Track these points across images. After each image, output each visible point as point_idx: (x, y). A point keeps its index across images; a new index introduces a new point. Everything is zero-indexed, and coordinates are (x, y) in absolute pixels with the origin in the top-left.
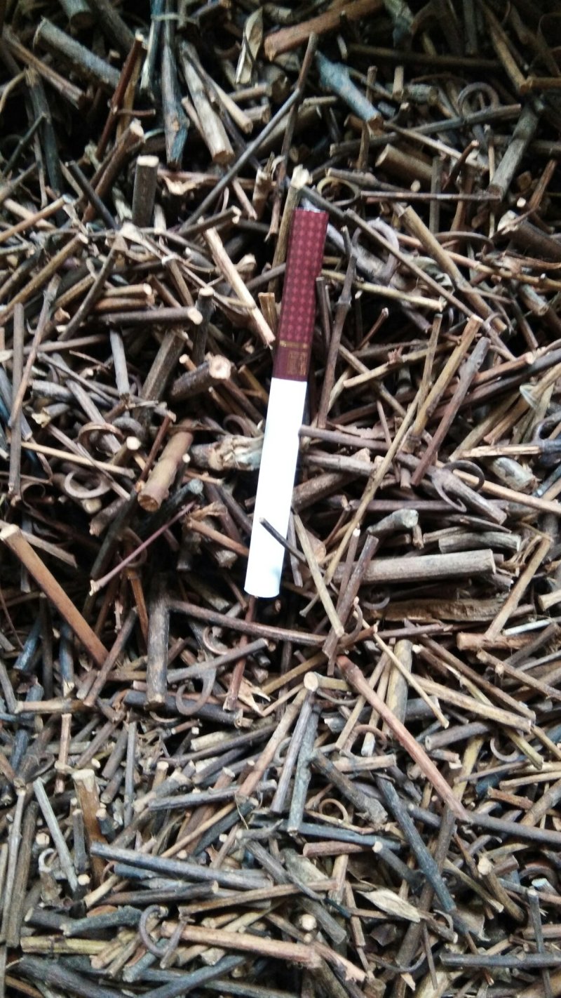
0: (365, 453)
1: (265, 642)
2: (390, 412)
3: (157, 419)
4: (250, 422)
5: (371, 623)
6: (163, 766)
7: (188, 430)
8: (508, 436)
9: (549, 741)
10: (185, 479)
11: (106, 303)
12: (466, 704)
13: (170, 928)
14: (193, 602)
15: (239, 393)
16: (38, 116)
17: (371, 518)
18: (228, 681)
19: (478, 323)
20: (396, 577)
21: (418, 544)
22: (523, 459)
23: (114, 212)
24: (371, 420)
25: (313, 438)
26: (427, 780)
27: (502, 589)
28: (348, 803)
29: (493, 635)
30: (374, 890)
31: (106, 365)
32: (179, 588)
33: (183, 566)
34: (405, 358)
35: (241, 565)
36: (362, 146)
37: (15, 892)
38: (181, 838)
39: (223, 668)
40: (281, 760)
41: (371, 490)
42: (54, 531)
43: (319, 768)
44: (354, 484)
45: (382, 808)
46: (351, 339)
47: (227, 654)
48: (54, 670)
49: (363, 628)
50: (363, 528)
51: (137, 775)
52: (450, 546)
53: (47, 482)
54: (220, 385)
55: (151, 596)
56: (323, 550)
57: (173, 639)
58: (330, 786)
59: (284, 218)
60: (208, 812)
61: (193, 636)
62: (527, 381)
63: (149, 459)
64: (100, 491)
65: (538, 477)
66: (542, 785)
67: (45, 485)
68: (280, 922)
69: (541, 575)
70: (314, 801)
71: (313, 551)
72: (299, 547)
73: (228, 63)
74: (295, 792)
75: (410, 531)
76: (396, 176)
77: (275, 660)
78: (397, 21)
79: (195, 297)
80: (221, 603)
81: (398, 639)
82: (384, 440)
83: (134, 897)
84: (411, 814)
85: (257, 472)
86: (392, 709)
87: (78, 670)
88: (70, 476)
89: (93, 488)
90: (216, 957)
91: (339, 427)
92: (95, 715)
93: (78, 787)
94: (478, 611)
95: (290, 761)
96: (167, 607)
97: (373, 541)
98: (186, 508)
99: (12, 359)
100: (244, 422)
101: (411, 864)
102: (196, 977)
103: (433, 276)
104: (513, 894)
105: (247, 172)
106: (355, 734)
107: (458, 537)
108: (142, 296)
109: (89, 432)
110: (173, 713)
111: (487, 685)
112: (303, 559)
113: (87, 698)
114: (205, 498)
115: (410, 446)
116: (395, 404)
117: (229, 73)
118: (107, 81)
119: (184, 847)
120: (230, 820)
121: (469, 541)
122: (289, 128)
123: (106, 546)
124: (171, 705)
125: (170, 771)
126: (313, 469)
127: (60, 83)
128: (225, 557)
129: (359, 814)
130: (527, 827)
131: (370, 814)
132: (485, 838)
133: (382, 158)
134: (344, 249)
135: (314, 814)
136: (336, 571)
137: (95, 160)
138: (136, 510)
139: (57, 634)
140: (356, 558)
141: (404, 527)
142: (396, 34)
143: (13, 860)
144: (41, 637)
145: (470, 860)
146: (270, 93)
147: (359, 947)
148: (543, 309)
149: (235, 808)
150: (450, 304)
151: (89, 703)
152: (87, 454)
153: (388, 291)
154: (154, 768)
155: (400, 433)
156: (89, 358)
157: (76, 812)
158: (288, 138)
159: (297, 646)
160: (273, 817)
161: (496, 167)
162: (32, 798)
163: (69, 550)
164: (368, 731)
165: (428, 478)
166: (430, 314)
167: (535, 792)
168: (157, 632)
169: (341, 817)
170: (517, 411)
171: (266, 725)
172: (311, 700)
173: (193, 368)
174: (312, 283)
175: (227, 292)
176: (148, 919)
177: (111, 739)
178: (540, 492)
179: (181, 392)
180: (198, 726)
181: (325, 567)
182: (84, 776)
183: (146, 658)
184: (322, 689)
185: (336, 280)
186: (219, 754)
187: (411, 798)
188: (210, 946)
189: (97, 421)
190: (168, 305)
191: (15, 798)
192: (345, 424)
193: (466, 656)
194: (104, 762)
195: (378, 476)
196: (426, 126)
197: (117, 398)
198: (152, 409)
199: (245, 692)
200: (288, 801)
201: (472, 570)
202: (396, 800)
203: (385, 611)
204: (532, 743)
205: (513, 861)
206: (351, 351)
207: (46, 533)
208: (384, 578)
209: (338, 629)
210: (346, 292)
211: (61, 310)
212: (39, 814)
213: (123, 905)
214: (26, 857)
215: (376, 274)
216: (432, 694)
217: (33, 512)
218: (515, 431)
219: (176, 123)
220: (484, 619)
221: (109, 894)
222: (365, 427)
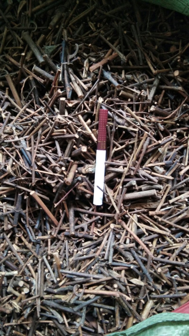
0: (121, 167)
1: (100, 217)
2: (127, 156)
3: (68, 162)
4: (92, 161)
5: (126, 210)
6: (76, 250)
7: (76, 164)
8: (157, 160)
9: (174, 238)
10: (76, 176)
11: (54, 134)
12: (152, 229)
13: (81, 290)
14: (80, 208)
15: (89, 154)
16: (33, 87)
17: (124, 183)
18: (91, 228)
19: (147, 134)
20: (132, 198)
21: (137, 189)
22: (161, 166)
23: (54, 110)
24: (122, 159)
25: (108, 164)
26: (144, 250)
27: (159, 199)
28: (124, 256)
29: (157, 211)
30: (132, 279)
31: (54, 149)
32: (76, 204)
33: (77, 199)
34: (130, 143)
35: (92, 197)
36: (115, 91)
37: (41, 284)
38: (82, 268)
39: (89, 225)
40: (106, 247)
41: (124, 176)
42: (43, 192)
43: (116, 248)
44: (119, 175)
45: (132, 257)
46: (116, 139)
47: (90, 221)
48: (45, 228)
49: (124, 212)
50: (123, 186)
51: (69, 254)
52: (145, 189)
53: (41, 179)
54: (84, 153)
55: (69, 207)
56: (113, 192)
57: (75, 218)
58: (119, 252)
59: (97, 110)
60: (88, 261)
61: (80, 217)
62: (160, 147)
63: (67, 172)
64: (55, 181)
65: (166, 170)
66: (174, 250)
67: (41, 180)
68: (108, 287)
69: (169, 195)
70: (115, 256)
71: (110, 193)
72: (107, 192)
73: (81, 72)
74: (110, 254)
75: (134, 186)
76: (124, 98)
77: (102, 222)
78: (122, 59)
79: (77, 131)
80: (87, 208)
81: (134, 214)
82: (126, 163)
83: (71, 283)
84: (140, 258)
85: (94, 173)
86: (133, 231)
87: (51, 228)
88: (47, 178)
89: (53, 180)
90: (93, 297)
91: (115, 161)
92: (56, 239)
93: (55, 257)
94: (153, 205)
95: (108, 246)
96: (73, 209)
97: (125, 189)
98: (77, 184)
99: (31, 149)
100: (90, 161)
101: (141, 272)
102: (88, 302)
103: (135, 123)
104: (168, 278)
105: (87, 99)
106: (124, 239)
107: (147, 187)
108: (63, 132)
109: (52, 167)
110: (77, 237)
111: (157, 224)
112: (108, 195)
113: (55, 234)
114: (82, 181)
115: (133, 165)
116: (128, 154)
117: (81, 75)
118: (51, 79)
119: (83, 269)
120: (94, 262)
121: (149, 187)
122: (97, 88)
123: (57, 195)
124: (76, 235)
125: (77, 252)
126: (109, 172)
127: (38, 79)
128: (88, 196)
129: (127, 259)
130: (171, 261)
131: (129, 259)
132: (160, 264)
133: (120, 94)
134: (112, 117)
135: (115, 260)
136: (117, 197)
137: (48, 97)
138: (65, 185)
139: (45, 219)
140: (121, 194)
141: (133, 185)
142: (122, 62)
143: (39, 276)
144: (41, 220)
145: (156, 269)
146: (92, 80)
147: (129, 293)
148: (163, 129)
149: (95, 259)
150: (140, 130)
151: (55, 236)
152: (52, 172)
153: (124, 127)
154: (73, 251)
155: (130, 161)
156: (50, 147)
157: (55, 263)
158: (97, 91)
159: (108, 217)
160: (105, 261)
161: (149, 93)
162: (43, 261)
163: (47, 196)
164: (127, 238)
165: (138, 172)
166: (135, 132)
167: (172, 251)
168: (71, 216)
169: (122, 260)
170: (159, 154)
171: (101, 239)
172: (113, 231)
173: (77, 149)
174: (105, 126)
175: (84, 129)
176: (75, 288)
177: (61, 245)
178: (166, 174)
179: (74, 155)
180: (83, 240)
181: (113, 196)
182: (56, 254)
183: (69, 223)
184: (115, 228)
185: (111, 125)
186: (89, 247)
187: (139, 254)
188: (91, 294)
189: (54, 163)
190: (70, 134)
191: (38, 261)
192: (116, 160)
193: (151, 217)
194: (60, 251)
195: (125, 172)
196: (131, 85)
197: (58, 157)
198: (67, 159)
199: (95, 230)
200: (108, 257)
201: (150, 195)
202: (136, 255)
203: (130, 207)
204: (171, 239)
205: (168, 269)
206: (116, 142)
207: (41, 192)
208: (129, 198)
209: (118, 212)
210: (114, 128)
211: (42, 136)
212: (45, 265)
213: (68, 285)
214: (43, 276)
215: (121, 123)
216: (143, 227)
217: (38, 187)
218: (159, 159)
219: (69, 89)
220: (155, 207)
221: (65, 283)
222: (121, 160)
